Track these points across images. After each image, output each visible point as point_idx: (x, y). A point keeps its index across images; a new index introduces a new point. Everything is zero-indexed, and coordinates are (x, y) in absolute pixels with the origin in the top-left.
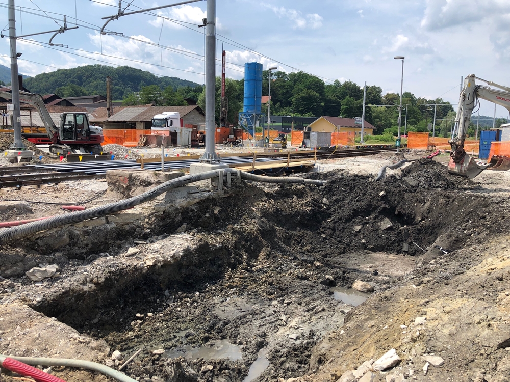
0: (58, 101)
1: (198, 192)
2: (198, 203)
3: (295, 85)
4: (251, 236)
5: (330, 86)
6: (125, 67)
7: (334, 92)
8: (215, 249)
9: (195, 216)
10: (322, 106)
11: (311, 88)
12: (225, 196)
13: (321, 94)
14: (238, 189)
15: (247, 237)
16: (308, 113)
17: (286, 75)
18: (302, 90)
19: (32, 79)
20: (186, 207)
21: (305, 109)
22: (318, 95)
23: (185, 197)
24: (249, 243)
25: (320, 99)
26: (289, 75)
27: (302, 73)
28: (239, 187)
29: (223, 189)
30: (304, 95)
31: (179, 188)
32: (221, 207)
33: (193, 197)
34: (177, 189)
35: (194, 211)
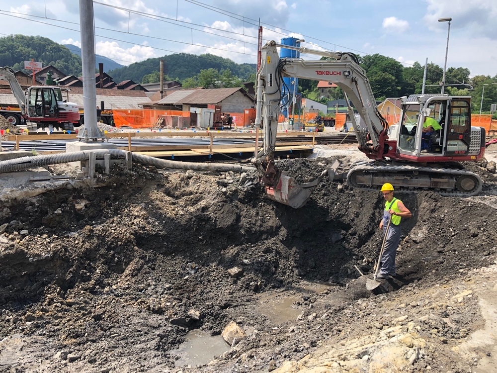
0: (133, 86)
1: (49, 180)
2: (43, 194)
3: (369, 68)
4: (117, 243)
5: (407, 69)
6: (207, 55)
7: (412, 74)
8: (38, 261)
9: (36, 211)
10: (398, 90)
11: (386, 71)
12: (97, 186)
13: (397, 77)
14: (123, 177)
15: (111, 244)
16: (382, 97)
17: (360, 57)
18: (376, 73)
19: (126, 67)
20: (22, 200)
21: (379, 93)
22: (393, 78)
23: (21, 185)
24: (112, 252)
25: (396, 83)
26: (364, 57)
27: (378, 56)
28: (126, 174)
29: (95, 177)
30: (378, 78)
31: (12, 174)
32: (90, 201)
33: (34, 187)
34: (8, 174)
35: (35, 204)
